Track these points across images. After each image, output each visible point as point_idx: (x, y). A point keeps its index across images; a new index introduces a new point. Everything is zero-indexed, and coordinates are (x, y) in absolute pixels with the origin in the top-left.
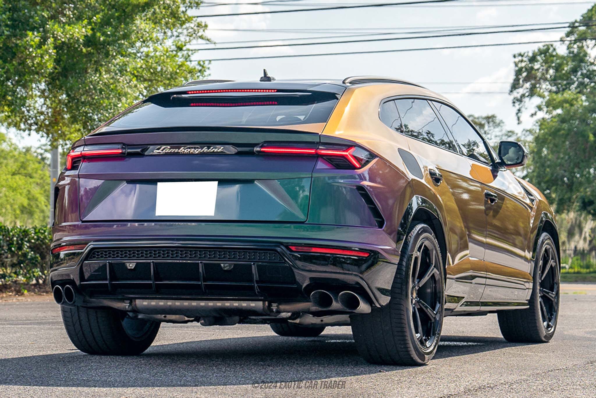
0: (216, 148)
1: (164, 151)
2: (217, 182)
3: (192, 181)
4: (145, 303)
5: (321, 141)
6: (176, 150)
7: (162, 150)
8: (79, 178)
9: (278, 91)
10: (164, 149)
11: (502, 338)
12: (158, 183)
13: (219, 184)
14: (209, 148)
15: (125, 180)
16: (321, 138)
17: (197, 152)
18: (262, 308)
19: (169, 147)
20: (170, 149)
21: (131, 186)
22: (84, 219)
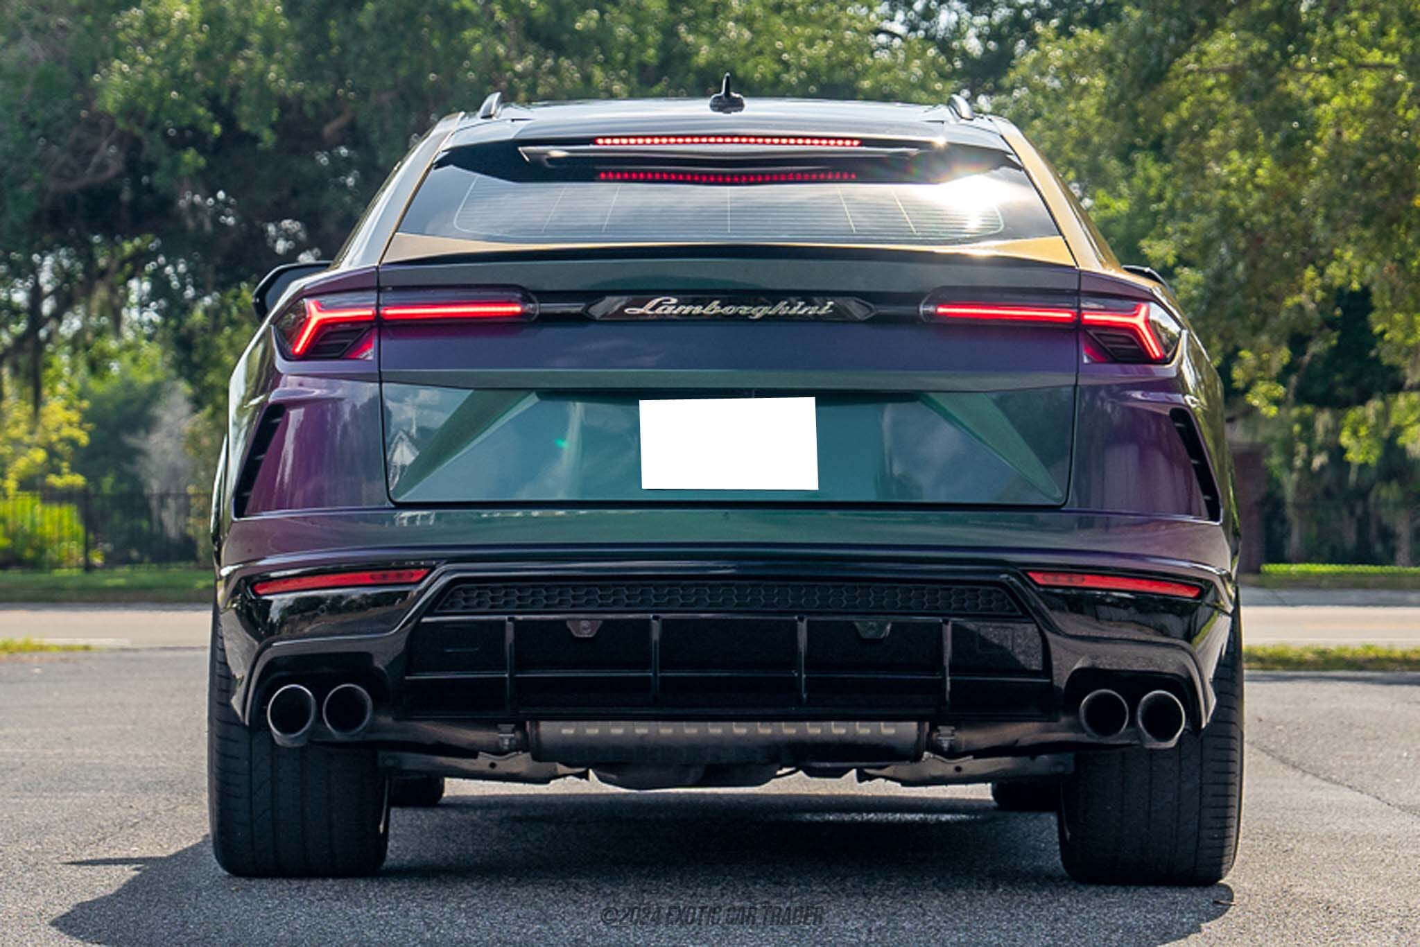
0: (813, 305)
1: (659, 311)
2: (812, 400)
3: (750, 396)
4: (568, 730)
5: (1083, 288)
6: (698, 310)
7: (654, 309)
8: (381, 382)
9: (863, 142)
10: (660, 304)
11: (989, 801)
12: (641, 402)
13: (818, 404)
14: (791, 306)
15: (532, 389)
16: (1083, 278)
17: (758, 316)
18: (915, 738)
19: (674, 301)
20: (677, 305)
21: (550, 405)
22: (400, 500)
